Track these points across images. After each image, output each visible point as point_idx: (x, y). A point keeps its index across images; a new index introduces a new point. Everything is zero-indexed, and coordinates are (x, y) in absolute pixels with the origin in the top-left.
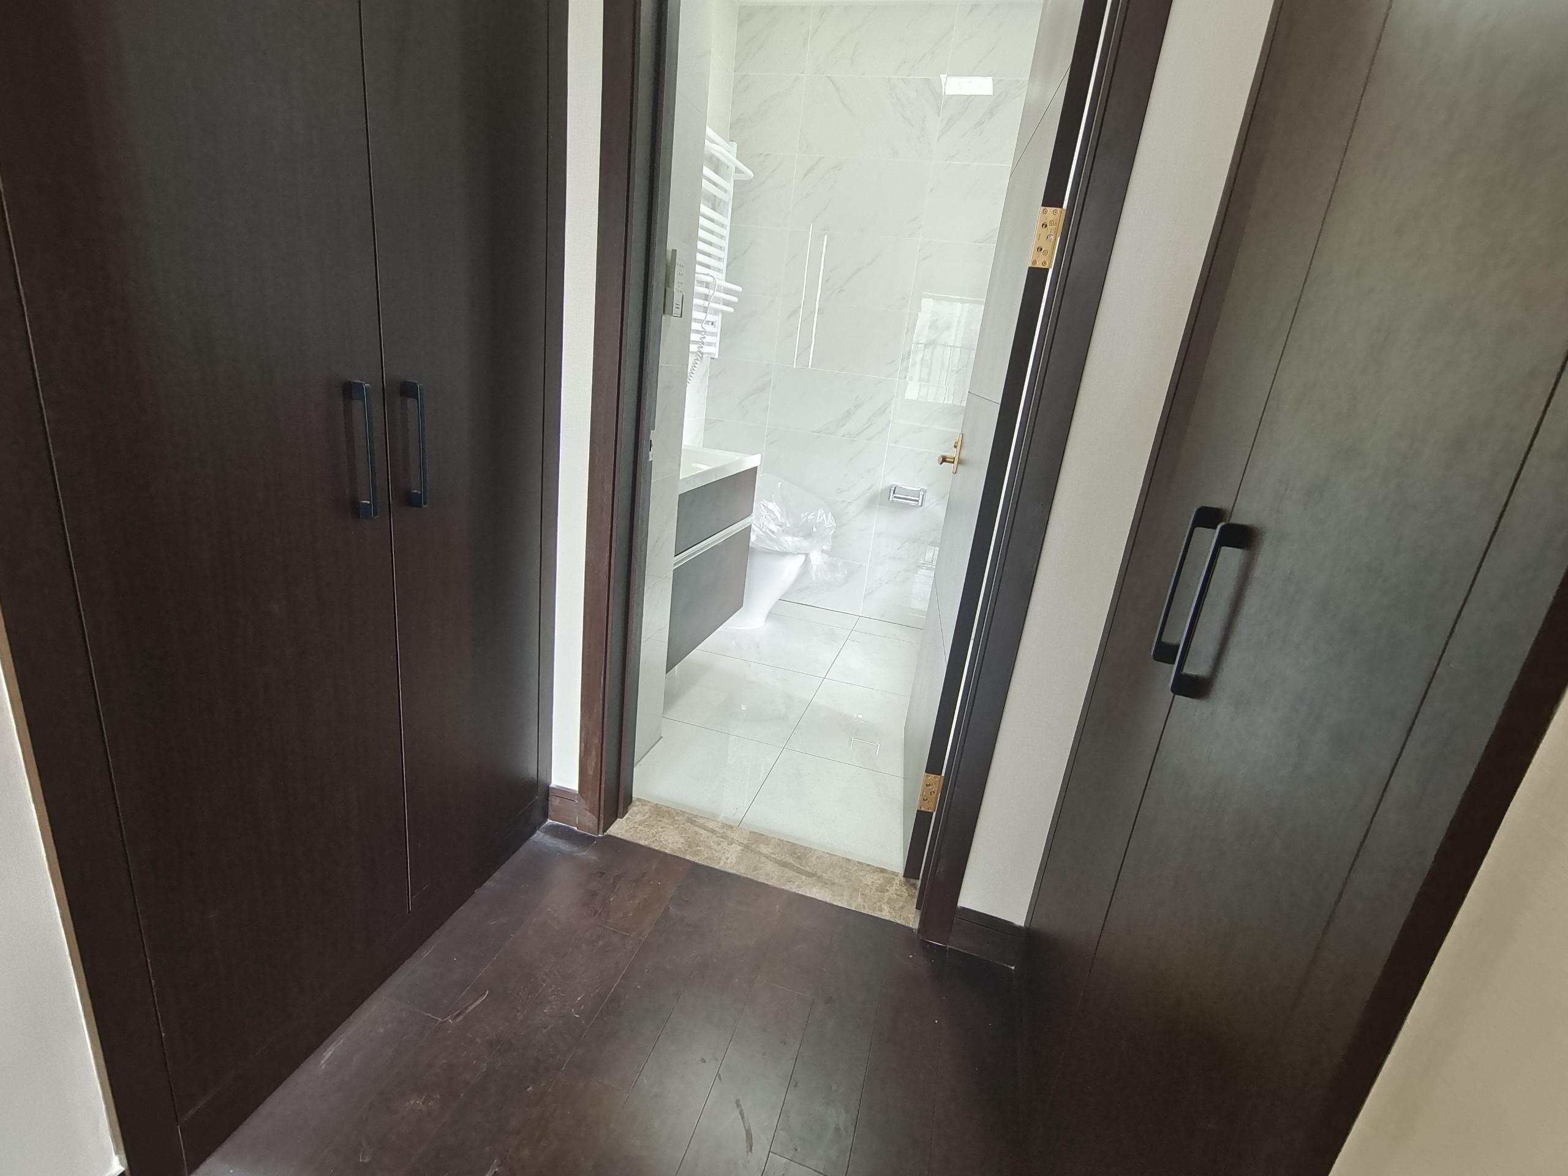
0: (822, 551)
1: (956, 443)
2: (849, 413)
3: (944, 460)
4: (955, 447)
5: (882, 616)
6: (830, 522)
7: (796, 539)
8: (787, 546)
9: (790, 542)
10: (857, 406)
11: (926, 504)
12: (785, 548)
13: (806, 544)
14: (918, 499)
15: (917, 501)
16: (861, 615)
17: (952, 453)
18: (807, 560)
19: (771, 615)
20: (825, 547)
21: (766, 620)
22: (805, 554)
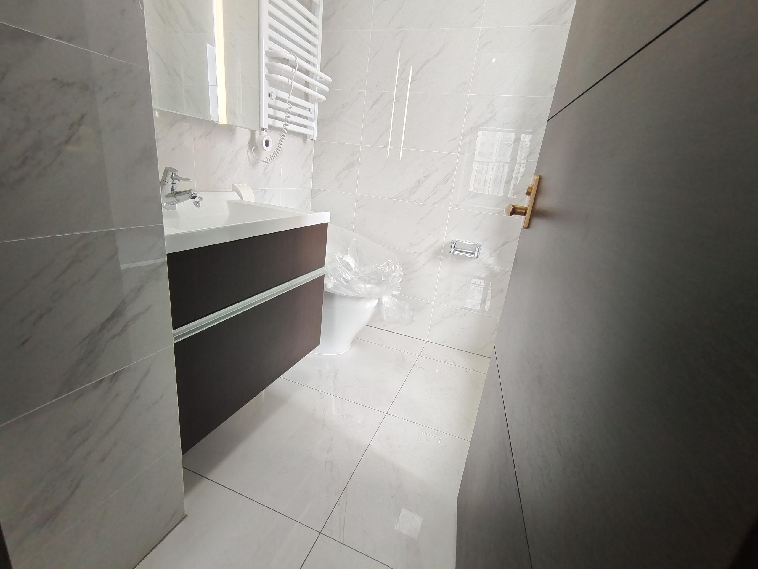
0: (393, 295)
1: (529, 188)
2: (419, 183)
3: (514, 211)
4: (528, 193)
5: (444, 342)
6: (399, 271)
7: (368, 286)
8: (360, 292)
9: (363, 287)
10: (426, 177)
11: (481, 256)
12: (359, 294)
13: (377, 289)
14: (474, 252)
15: (474, 254)
16: (428, 341)
17: (525, 202)
18: (380, 303)
19: (356, 341)
20: (394, 292)
21: (351, 345)
22: (378, 298)
